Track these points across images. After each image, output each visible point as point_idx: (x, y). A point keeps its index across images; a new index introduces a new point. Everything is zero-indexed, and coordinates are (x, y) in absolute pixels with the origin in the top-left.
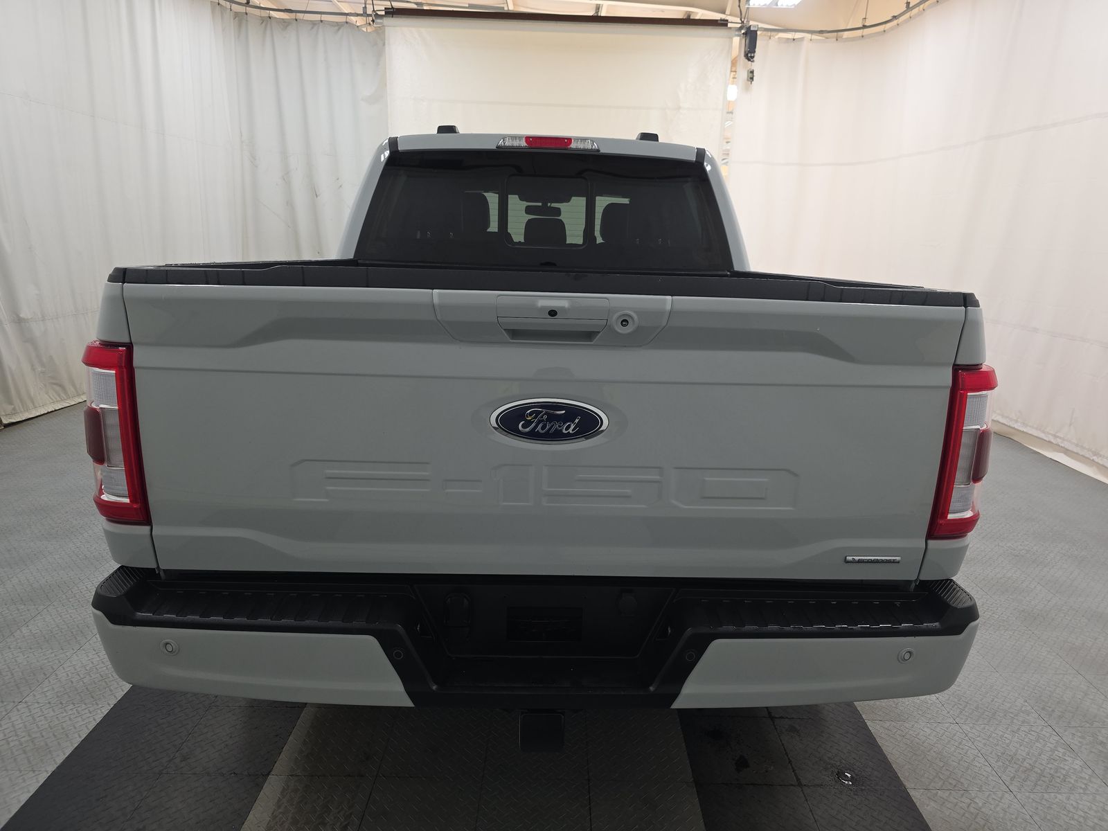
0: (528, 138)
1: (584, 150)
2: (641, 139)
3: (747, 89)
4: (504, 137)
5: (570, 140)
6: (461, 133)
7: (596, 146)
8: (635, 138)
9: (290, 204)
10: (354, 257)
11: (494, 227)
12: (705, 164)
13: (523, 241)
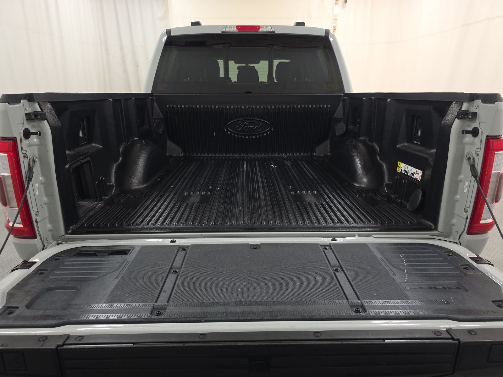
0: (237, 27)
1: (267, 32)
2: (296, 25)
3: (344, 6)
4: (225, 27)
5: (259, 27)
6: (203, 25)
7: (273, 30)
8: (293, 25)
9: (125, 71)
10: (151, 92)
11: (222, 74)
12: (330, 37)
13: (237, 81)
